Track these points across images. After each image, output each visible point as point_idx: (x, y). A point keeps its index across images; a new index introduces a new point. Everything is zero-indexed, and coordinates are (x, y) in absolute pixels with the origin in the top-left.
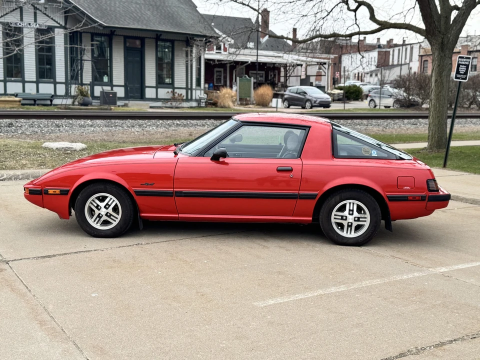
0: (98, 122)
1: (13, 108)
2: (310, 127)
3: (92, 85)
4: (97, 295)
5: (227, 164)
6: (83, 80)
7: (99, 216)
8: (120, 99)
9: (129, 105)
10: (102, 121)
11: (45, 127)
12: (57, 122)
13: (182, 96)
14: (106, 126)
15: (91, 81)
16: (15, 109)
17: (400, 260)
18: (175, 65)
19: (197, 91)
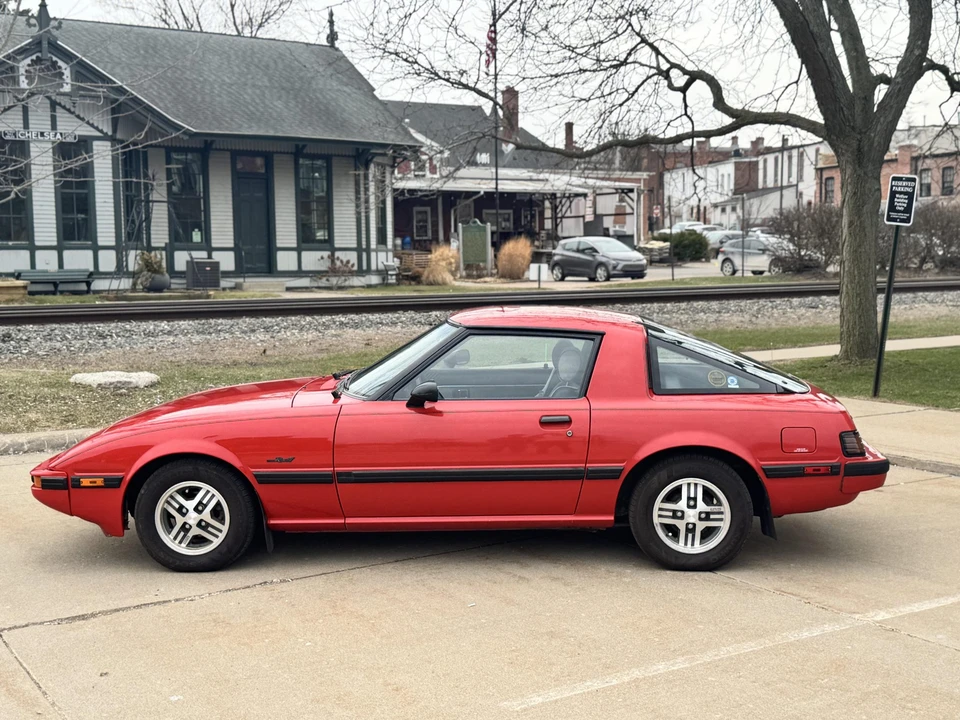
0: (184, 324)
1: (12, 301)
2: (602, 335)
3: (170, 250)
4: (182, 698)
5: (439, 413)
6: (152, 241)
7: (185, 528)
8: (227, 274)
9: (245, 285)
10: (191, 322)
11: (75, 338)
12: (101, 327)
13: (350, 265)
14: (198, 333)
15: (167, 241)
16: (16, 305)
17: (795, 598)
18: (335, 205)
19: (379, 254)
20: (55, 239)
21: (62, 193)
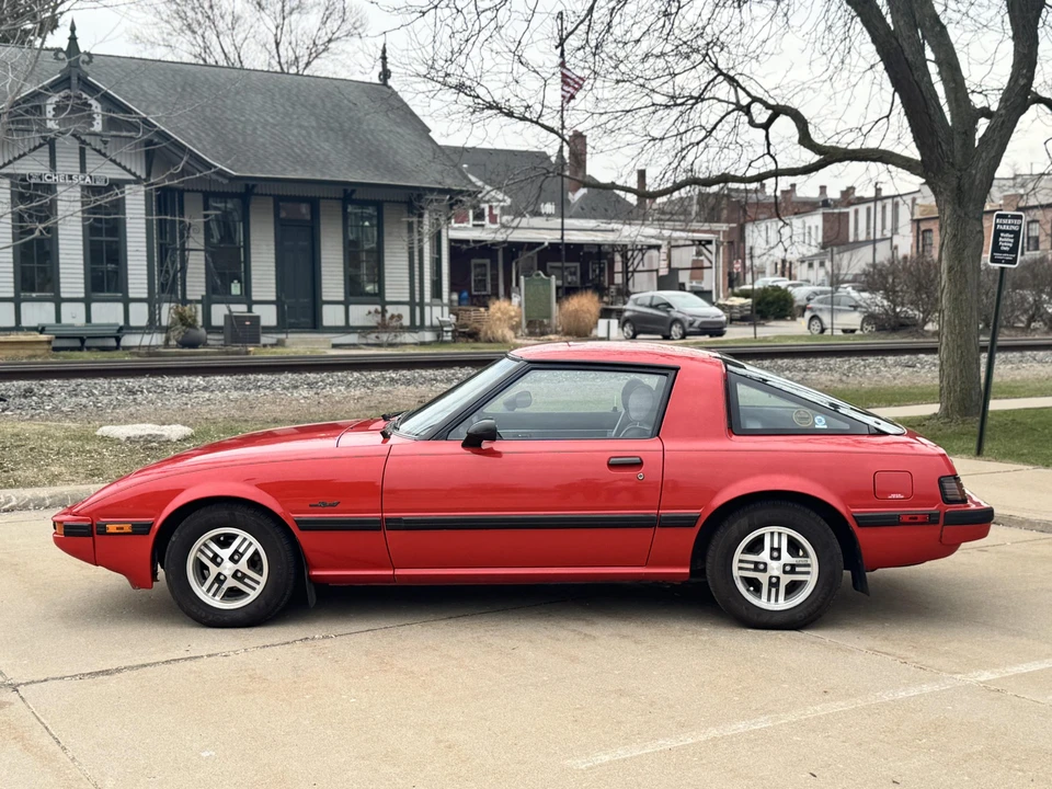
0: (220, 379)
1: (34, 356)
2: (677, 369)
3: (207, 303)
4: (214, 753)
5: (498, 454)
6: (188, 293)
7: (219, 579)
8: (268, 330)
9: (288, 342)
10: (228, 378)
11: (103, 394)
12: (131, 382)
13: (402, 319)
14: (236, 389)
15: (204, 293)
16: (39, 360)
17: (890, 658)
18: (386, 254)
19: (434, 308)
20: (83, 290)
21: (92, 241)
